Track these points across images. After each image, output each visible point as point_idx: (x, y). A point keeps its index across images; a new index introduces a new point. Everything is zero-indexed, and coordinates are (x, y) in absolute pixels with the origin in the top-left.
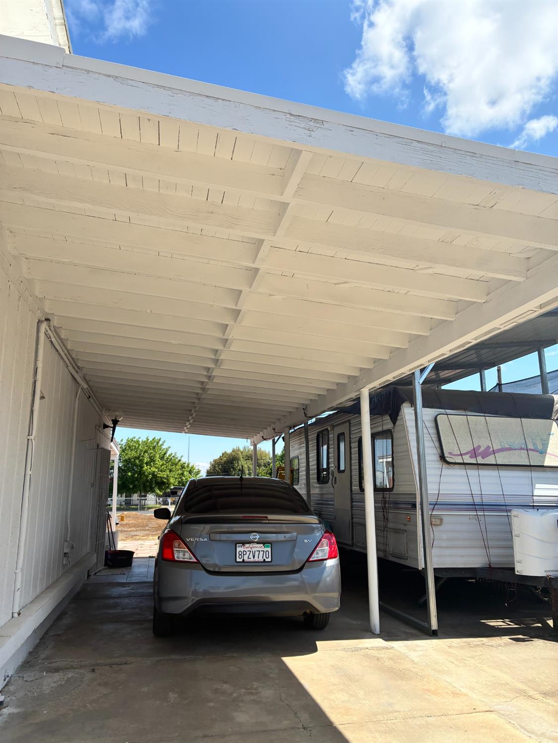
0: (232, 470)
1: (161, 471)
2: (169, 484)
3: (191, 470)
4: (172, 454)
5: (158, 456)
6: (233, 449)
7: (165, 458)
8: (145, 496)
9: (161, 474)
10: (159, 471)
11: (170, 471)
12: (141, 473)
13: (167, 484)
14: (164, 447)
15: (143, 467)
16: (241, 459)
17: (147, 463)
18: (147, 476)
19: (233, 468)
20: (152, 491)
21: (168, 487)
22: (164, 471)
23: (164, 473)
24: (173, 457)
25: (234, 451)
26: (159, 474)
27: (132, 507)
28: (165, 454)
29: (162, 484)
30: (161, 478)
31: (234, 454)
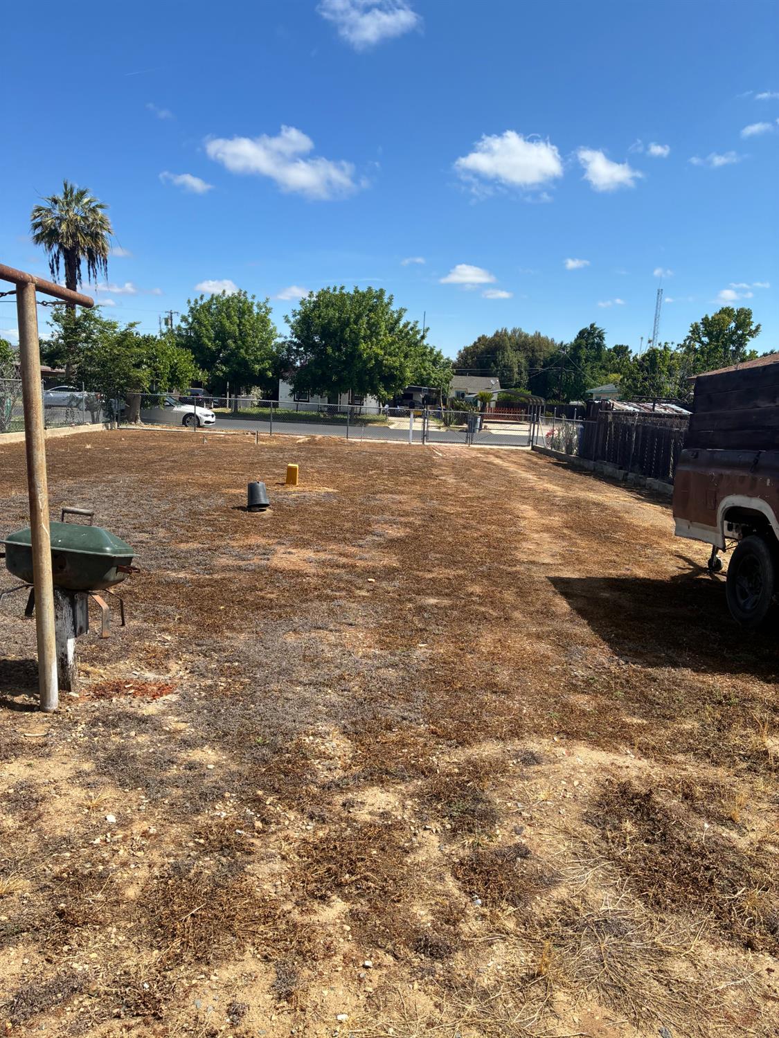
0: (492, 365)
1: (390, 355)
2: (403, 380)
3: (435, 359)
4: (409, 323)
5: (383, 325)
6: (497, 332)
7: (396, 330)
8: (362, 399)
9: (389, 361)
10: (385, 354)
11: (406, 356)
12: (354, 356)
13: (400, 380)
14: (394, 308)
15: (358, 345)
16: (509, 348)
17: (364, 338)
18: (365, 363)
19: (495, 362)
20: (374, 392)
21: (400, 386)
22: (395, 356)
23: (394, 359)
24: (412, 329)
25: (496, 335)
26: (387, 360)
27: (339, 416)
28: (397, 321)
29: (390, 378)
30: (390, 368)
31: (497, 339)
